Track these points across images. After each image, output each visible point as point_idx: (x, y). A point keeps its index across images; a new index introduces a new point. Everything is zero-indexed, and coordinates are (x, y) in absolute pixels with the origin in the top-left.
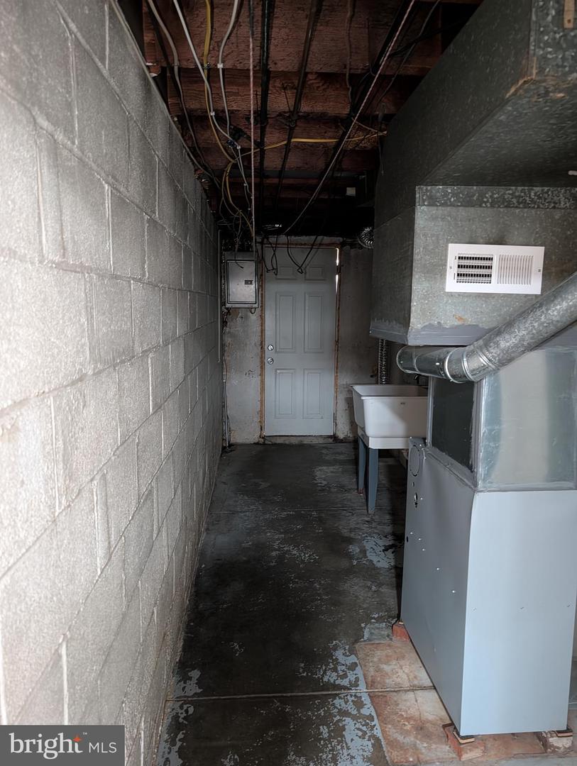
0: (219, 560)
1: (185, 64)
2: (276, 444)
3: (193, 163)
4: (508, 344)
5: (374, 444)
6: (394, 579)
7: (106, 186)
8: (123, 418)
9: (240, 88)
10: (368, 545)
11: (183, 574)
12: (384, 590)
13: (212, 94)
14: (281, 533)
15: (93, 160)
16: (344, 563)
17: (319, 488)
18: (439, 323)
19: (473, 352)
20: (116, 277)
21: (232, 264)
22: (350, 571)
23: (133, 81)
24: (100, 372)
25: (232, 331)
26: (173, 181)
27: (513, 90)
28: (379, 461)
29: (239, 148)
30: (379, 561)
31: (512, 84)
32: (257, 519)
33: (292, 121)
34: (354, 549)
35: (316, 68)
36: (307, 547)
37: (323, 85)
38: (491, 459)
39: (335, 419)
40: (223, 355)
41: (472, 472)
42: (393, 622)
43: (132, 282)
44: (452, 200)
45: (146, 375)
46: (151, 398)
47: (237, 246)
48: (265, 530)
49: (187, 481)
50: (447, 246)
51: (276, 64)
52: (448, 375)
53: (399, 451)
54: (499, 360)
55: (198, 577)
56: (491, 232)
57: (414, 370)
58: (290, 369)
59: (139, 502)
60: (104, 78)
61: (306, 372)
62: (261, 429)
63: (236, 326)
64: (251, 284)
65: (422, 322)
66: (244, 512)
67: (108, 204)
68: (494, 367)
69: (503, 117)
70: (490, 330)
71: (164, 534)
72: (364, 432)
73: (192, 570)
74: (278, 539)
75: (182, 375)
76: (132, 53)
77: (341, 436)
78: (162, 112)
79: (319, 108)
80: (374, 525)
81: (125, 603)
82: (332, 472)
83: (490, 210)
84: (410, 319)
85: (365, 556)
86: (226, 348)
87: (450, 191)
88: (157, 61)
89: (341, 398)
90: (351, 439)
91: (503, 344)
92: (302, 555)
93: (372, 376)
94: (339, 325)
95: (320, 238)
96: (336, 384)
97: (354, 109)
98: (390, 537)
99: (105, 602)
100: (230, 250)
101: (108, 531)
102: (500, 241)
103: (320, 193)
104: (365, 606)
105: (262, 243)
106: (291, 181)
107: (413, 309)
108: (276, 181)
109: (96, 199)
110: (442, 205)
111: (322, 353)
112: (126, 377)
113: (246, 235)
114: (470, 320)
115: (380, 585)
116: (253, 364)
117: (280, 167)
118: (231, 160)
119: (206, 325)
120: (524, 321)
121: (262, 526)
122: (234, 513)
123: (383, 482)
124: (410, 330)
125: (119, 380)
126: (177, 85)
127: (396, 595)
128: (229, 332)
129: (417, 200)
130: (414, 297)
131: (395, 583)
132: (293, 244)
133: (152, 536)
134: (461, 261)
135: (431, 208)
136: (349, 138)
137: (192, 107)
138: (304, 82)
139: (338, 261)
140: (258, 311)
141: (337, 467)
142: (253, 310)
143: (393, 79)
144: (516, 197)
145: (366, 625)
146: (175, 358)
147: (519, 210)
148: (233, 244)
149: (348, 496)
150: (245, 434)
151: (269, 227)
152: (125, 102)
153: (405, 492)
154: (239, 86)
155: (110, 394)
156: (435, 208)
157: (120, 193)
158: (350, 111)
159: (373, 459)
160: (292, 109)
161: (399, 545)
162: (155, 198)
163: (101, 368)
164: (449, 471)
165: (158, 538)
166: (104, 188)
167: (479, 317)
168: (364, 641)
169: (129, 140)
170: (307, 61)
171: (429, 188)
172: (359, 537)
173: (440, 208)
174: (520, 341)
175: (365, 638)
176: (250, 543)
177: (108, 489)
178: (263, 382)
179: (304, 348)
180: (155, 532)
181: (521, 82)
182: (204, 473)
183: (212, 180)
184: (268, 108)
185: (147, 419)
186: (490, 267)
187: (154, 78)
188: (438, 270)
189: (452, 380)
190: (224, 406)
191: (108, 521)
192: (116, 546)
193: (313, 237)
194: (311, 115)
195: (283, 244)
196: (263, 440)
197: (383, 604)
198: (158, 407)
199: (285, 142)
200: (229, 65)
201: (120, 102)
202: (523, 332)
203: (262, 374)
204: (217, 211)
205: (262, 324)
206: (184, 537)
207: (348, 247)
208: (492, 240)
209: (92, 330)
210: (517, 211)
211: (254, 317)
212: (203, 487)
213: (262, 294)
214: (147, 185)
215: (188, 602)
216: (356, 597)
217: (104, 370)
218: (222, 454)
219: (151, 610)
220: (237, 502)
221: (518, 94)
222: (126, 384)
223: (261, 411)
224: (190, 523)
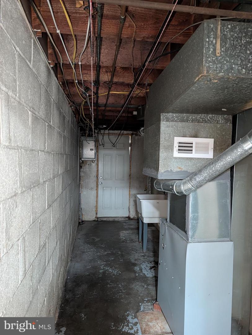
0: (76, 274)
1: (65, 62)
2: (103, 221)
3: (68, 101)
4: (200, 179)
5: (146, 221)
6: (155, 282)
7: (30, 112)
8: (34, 212)
9: (88, 71)
10: (143, 267)
11: (59, 281)
12: (150, 287)
13: (76, 73)
14: (104, 262)
15: (24, 102)
16: (133, 275)
17: (122, 241)
18: (171, 170)
19: (185, 182)
20: (32, 150)
21: (85, 142)
22: (135, 279)
23: (43, 69)
24: (24, 191)
25: (84, 170)
26: (59, 108)
27: (197, 79)
28: (148, 228)
29: (88, 95)
30: (148, 274)
31: (197, 76)
32: (94, 255)
33: (110, 85)
34: (137, 268)
35: (120, 65)
36: (116, 268)
37: (123, 71)
38: (195, 228)
39: (129, 209)
40: (80, 181)
41: (186, 234)
42: (154, 302)
43: (40, 152)
44: (176, 119)
45: (44, 192)
46: (46, 202)
47: (87, 134)
48: (97, 260)
49: (62, 238)
50: (174, 138)
51: (103, 63)
52: (175, 192)
53: (157, 224)
54: (196, 186)
55: (66, 283)
56: (192, 132)
57: (161, 189)
58: (110, 187)
59: (40, 249)
60: (31, 69)
61: (117, 188)
62: (96, 214)
63: (86, 168)
64: (93, 150)
65: (164, 169)
66: (88, 252)
67: (30, 119)
68: (194, 189)
69: (194, 88)
70: (193, 173)
71: (51, 263)
72: (141, 215)
73: (64, 279)
74: (103, 264)
75: (61, 191)
76: (43, 58)
77: (132, 217)
78: (55, 80)
79: (121, 80)
80: (146, 257)
81: (31, 296)
82: (127, 233)
83: (192, 123)
84: (159, 168)
85: (142, 272)
86: (81, 178)
87: (175, 115)
88: (53, 61)
89: (132, 200)
90: (136, 218)
91: (198, 179)
92: (114, 271)
93: (145, 190)
94: (130, 168)
95: (122, 131)
96: (129, 194)
97: (136, 81)
98: (153, 263)
99: (22, 296)
100: (84, 136)
101: (25, 263)
102: (196, 136)
103: (122, 113)
104: (141, 295)
105: (98, 133)
106: (110, 108)
107: (160, 164)
108: (103, 108)
109: (25, 118)
110: (172, 121)
111: (124, 180)
112: (35, 193)
113: (91, 130)
114: (184, 169)
115: (148, 285)
116: (93, 185)
117: (105, 103)
118: (84, 100)
119: (73, 168)
120: (206, 170)
121: (96, 258)
122: (83, 252)
123: (150, 238)
124: (159, 173)
125: (32, 195)
126: (62, 70)
127: (155, 290)
128: (83, 171)
129: (161, 119)
130: (161, 159)
131: (155, 284)
132: (111, 134)
133: (45, 264)
134: (180, 144)
135: (167, 122)
136: (133, 92)
137: (68, 78)
138: (115, 70)
139: (130, 141)
140: (96, 162)
141: (130, 231)
142: (93, 162)
143: (151, 70)
144: (202, 118)
145: (142, 304)
146: (58, 184)
147: (203, 124)
148: (85, 134)
149: (135, 244)
150: (89, 216)
151: (101, 126)
152: (39, 78)
153: (159, 242)
154: (88, 70)
155: (28, 201)
156: (169, 122)
157: (36, 114)
158: (134, 82)
159: (146, 227)
160: (110, 80)
161: (157, 266)
162: (51, 116)
163: (24, 190)
164: (177, 234)
165: (48, 265)
166: (29, 113)
167: (188, 167)
168: (141, 311)
169: (40, 92)
170: (116, 62)
171: (166, 114)
172: (139, 263)
173: (171, 122)
174: (204, 178)
175: (141, 310)
176: (90, 266)
177: (26, 244)
178: (97, 193)
179: (116, 178)
180: (47, 262)
181: (200, 76)
182: (70, 235)
183: (76, 108)
184: (100, 80)
185: (44, 212)
186: (192, 147)
187: (52, 67)
188: (170, 148)
189: (177, 194)
190: (80, 204)
191: (25, 258)
192: (28, 270)
193: (120, 131)
194: (118, 83)
195: (107, 134)
196: (97, 219)
197: (150, 294)
198: (50, 206)
199: (107, 93)
200: (83, 63)
201: (37, 78)
202: (205, 174)
203: (97, 190)
204: (78, 120)
205: (98, 168)
206: (60, 264)
207: (134, 135)
208: (192, 136)
209: (21, 174)
210: (202, 124)
211: (94, 165)
212: (69, 241)
213: (98, 155)
214: (47, 111)
215: (61, 295)
216: (138, 291)
217: (26, 190)
218: (78, 226)
219: (44, 300)
220: (85, 247)
221: (199, 80)
222: (35, 196)
223: (96, 206)
224: (63, 257)
